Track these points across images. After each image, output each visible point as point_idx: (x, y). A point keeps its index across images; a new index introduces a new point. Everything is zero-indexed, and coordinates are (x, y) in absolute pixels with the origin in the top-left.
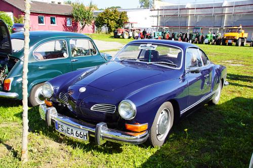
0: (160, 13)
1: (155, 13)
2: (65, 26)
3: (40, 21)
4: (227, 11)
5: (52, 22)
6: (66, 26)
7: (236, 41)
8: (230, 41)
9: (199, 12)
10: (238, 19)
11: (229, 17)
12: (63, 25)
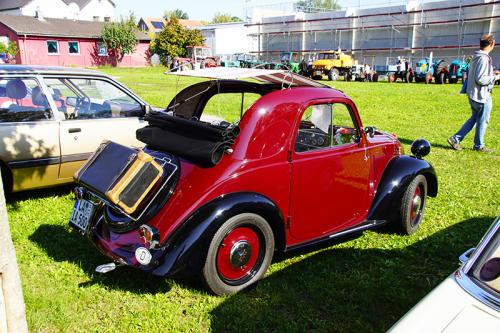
0: (262, 29)
1: (254, 30)
2: (95, 55)
3: (52, 49)
4: (355, 24)
5: (72, 50)
6: (97, 55)
7: (327, 72)
8: (318, 73)
9: (316, 26)
10: (371, 37)
11: (359, 35)
12: (92, 54)
